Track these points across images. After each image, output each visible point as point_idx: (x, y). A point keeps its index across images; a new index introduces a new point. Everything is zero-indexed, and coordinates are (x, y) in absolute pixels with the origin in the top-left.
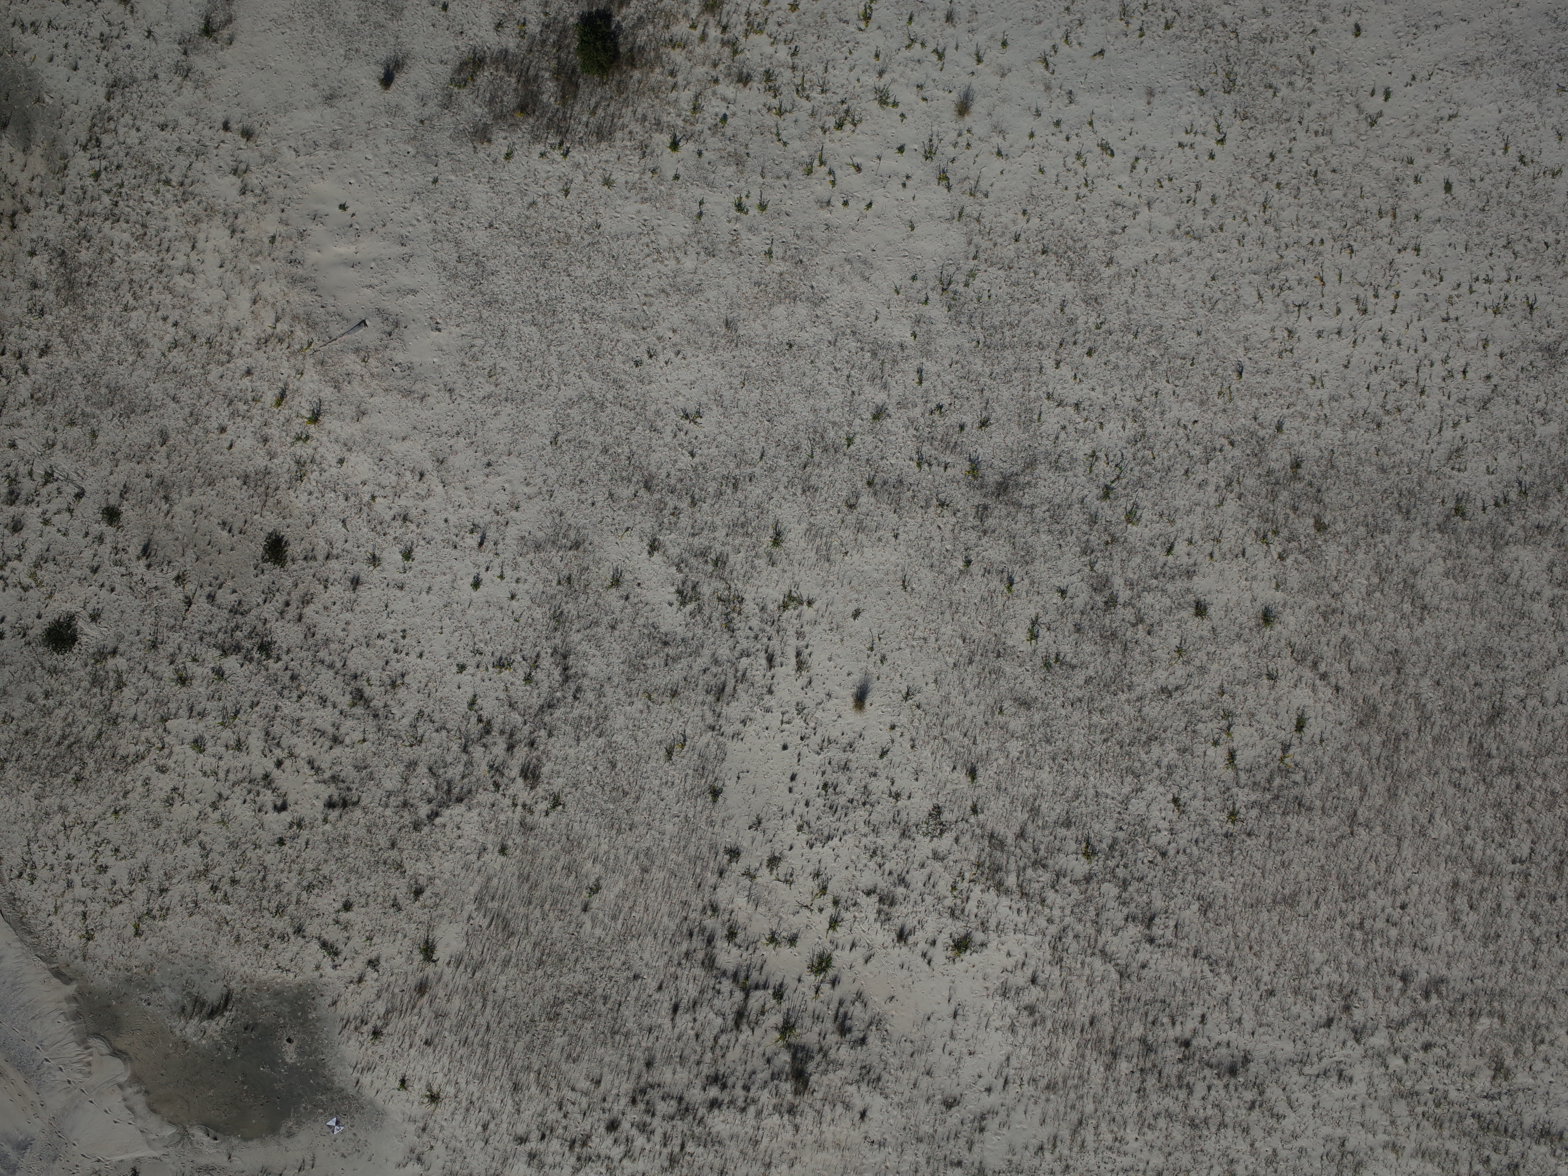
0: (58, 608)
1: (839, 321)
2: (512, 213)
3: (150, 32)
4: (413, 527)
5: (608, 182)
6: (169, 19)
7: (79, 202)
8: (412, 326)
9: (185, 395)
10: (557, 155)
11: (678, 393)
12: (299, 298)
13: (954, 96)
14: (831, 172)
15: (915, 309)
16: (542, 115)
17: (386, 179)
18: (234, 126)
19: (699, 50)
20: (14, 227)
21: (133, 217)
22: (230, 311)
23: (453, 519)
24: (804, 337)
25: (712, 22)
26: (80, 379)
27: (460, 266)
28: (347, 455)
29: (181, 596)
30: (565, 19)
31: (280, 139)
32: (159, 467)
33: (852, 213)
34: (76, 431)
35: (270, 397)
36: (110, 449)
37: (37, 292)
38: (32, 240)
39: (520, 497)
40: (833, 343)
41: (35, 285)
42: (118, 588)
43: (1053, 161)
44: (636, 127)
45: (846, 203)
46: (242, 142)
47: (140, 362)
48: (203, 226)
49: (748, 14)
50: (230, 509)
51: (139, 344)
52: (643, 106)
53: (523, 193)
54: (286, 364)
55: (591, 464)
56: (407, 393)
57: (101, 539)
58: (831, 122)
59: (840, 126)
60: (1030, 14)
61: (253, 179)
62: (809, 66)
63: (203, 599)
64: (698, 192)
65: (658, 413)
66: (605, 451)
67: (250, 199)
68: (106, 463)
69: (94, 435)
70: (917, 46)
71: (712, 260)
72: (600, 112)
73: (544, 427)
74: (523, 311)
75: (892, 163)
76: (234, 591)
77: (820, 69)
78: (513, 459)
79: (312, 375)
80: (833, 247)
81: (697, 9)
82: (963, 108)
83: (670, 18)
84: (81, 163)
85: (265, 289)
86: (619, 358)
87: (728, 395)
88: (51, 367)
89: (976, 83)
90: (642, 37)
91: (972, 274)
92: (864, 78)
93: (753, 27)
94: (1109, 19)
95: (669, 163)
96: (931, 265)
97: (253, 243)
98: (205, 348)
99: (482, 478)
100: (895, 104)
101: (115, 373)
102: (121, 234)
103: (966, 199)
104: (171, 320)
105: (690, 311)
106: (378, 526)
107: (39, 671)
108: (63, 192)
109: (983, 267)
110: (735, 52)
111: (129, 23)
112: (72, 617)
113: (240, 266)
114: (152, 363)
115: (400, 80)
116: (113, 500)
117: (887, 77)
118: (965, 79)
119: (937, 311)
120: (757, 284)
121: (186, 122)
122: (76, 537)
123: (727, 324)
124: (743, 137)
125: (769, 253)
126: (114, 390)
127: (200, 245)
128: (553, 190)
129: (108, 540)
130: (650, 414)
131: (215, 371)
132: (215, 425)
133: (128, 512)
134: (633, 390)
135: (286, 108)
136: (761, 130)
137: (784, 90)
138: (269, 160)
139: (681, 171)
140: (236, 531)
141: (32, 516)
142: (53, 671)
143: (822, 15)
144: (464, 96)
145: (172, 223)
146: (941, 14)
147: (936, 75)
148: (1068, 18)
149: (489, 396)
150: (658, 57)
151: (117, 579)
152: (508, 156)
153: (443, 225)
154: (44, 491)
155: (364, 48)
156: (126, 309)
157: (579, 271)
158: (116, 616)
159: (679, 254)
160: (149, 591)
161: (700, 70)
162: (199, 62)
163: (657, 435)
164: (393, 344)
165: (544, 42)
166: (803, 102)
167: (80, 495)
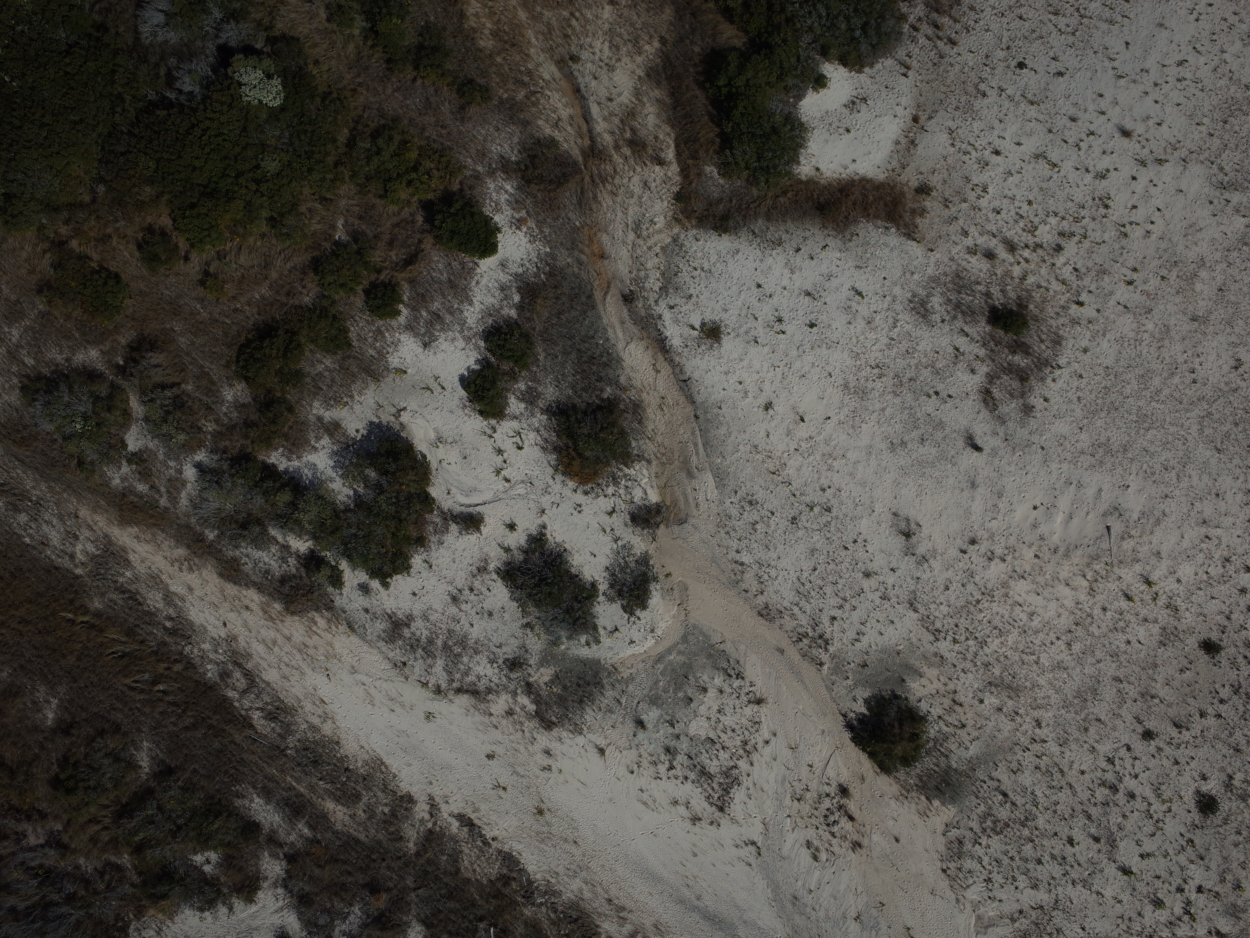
0: (1189, 796)
1: (1218, 256)
2: (1078, 413)
3: (892, 570)
4: (1234, 558)
5: (1085, 351)
6: (890, 555)
7: (965, 659)
8: (1120, 501)
9: (1099, 654)
10: (1058, 372)
11: (1220, 367)
12: (1077, 557)
13: (1117, 135)
14: (1131, 223)
15: (1229, 210)
16: (1032, 370)
17: (1030, 476)
18: (964, 547)
19: (1032, 266)
20: (961, 705)
21: (987, 632)
22: (1066, 602)
23: (1239, 532)
24: (1220, 279)
25: (1021, 252)
26: (1063, 711)
27: (1097, 457)
28: (1177, 575)
29: (1213, 719)
30: (985, 332)
31: (983, 524)
32: (1132, 691)
33: (1160, 222)
34: (1092, 730)
35: (1124, 604)
36: (1110, 715)
37: (1005, 710)
38: (973, 698)
39: (1243, 486)
40: (1230, 265)
41: (1000, 710)
42: (1193, 755)
43: (1176, 96)
44: (1061, 320)
45: (1152, 223)
46: (976, 547)
47: (1070, 671)
48: (1011, 593)
49: (1024, 230)
50: (1175, 662)
51: (1060, 666)
52: (1050, 311)
53: (1070, 401)
54: (1109, 585)
55: (1240, 437)
56: (1158, 522)
57: (1159, 749)
58: (1102, 211)
59: (1107, 207)
60: (1089, 74)
61: (999, 551)
62: (1065, 209)
63: (1221, 706)
64: (1112, 303)
65: (1226, 384)
66: (1236, 424)
67: (1009, 558)
68: (1118, 722)
69: (1099, 720)
70: (1081, 144)
71: (1154, 312)
72: (1044, 337)
73: (1208, 453)
74: (1138, 433)
75: (1140, 186)
76: (1224, 686)
77: (1070, 204)
78: (1220, 479)
79: (1123, 572)
80: (1175, 240)
81: (1010, 257)
82: (1126, 134)
83: (1008, 274)
84: (944, 646)
85: (1064, 574)
86: (1187, 391)
87: (1233, 339)
88: (1048, 725)
89: (1115, 120)
90: (1012, 295)
91: (1221, 169)
92: (1086, 182)
93: (1032, 230)
94: (1110, 31)
95: (1088, 312)
96: (1206, 190)
97: (1033, 569)
98: (1079, 628)
99: (1223, 503)
100: (1108, 171)
101: (1069, 689)
102: (994, 644)
103: (1177, 154)
104: (1054, 640)
105: (1177, 338)
106: (1224, 579)
107: (1221, 830)
108: (955, 666)
109: (1219, 161)
110: (1041, 247)
111: (881, 578)
112: (1198, 792)
113: (1043, 583)
114: (1073, 664)
115: (979, 442)
116: (1140, 730)
117: (1091, 169)
118: (1110, 125)
119: (1236, 198)
120: (1178, 292)
121: (950, 574)
122: (1152, 763)
123: (1194, 319)
124: (1090, 264)
125: (1163, 278)
126: (1078, 694)
127: (1020, 600)
128: (1076, 384)
129: (1161, 745)
130: (1226, 389)
131: (1094, 629)
132: (1123, 645)
133: (1151, 725)
134: (1208, 391)
135: (968, 513)
136: (1090, 252)
137: (1073, 229)
138: (992, 537)
139: (1096, 307)
140: (1189, 666)
141: (1130, 783)
142: (1226, 821)
143: (1041, 189)
144: (1004, 409)
145: (1001, 611)
146: (1069, 124)
147: (1101, 141)
148: (1100, 55)
149: (1178, 476)
150: (1027, 291)
151: (1187, 752)
152: (1046, 400)
153: (1069, 456)
154: (1118, 768)
155: (953, 452)
156: (1037, 663)
157: (1128, 391)
158: (1208, 764)
159: (1143, 329)
160: (1203, 737)
161: (1043, 271)
162: (921, 550)
163: (1240, 390)
164: (1127, 515)
165: (992, 351)
166: (1084, 221)
167: (1129, 749)
